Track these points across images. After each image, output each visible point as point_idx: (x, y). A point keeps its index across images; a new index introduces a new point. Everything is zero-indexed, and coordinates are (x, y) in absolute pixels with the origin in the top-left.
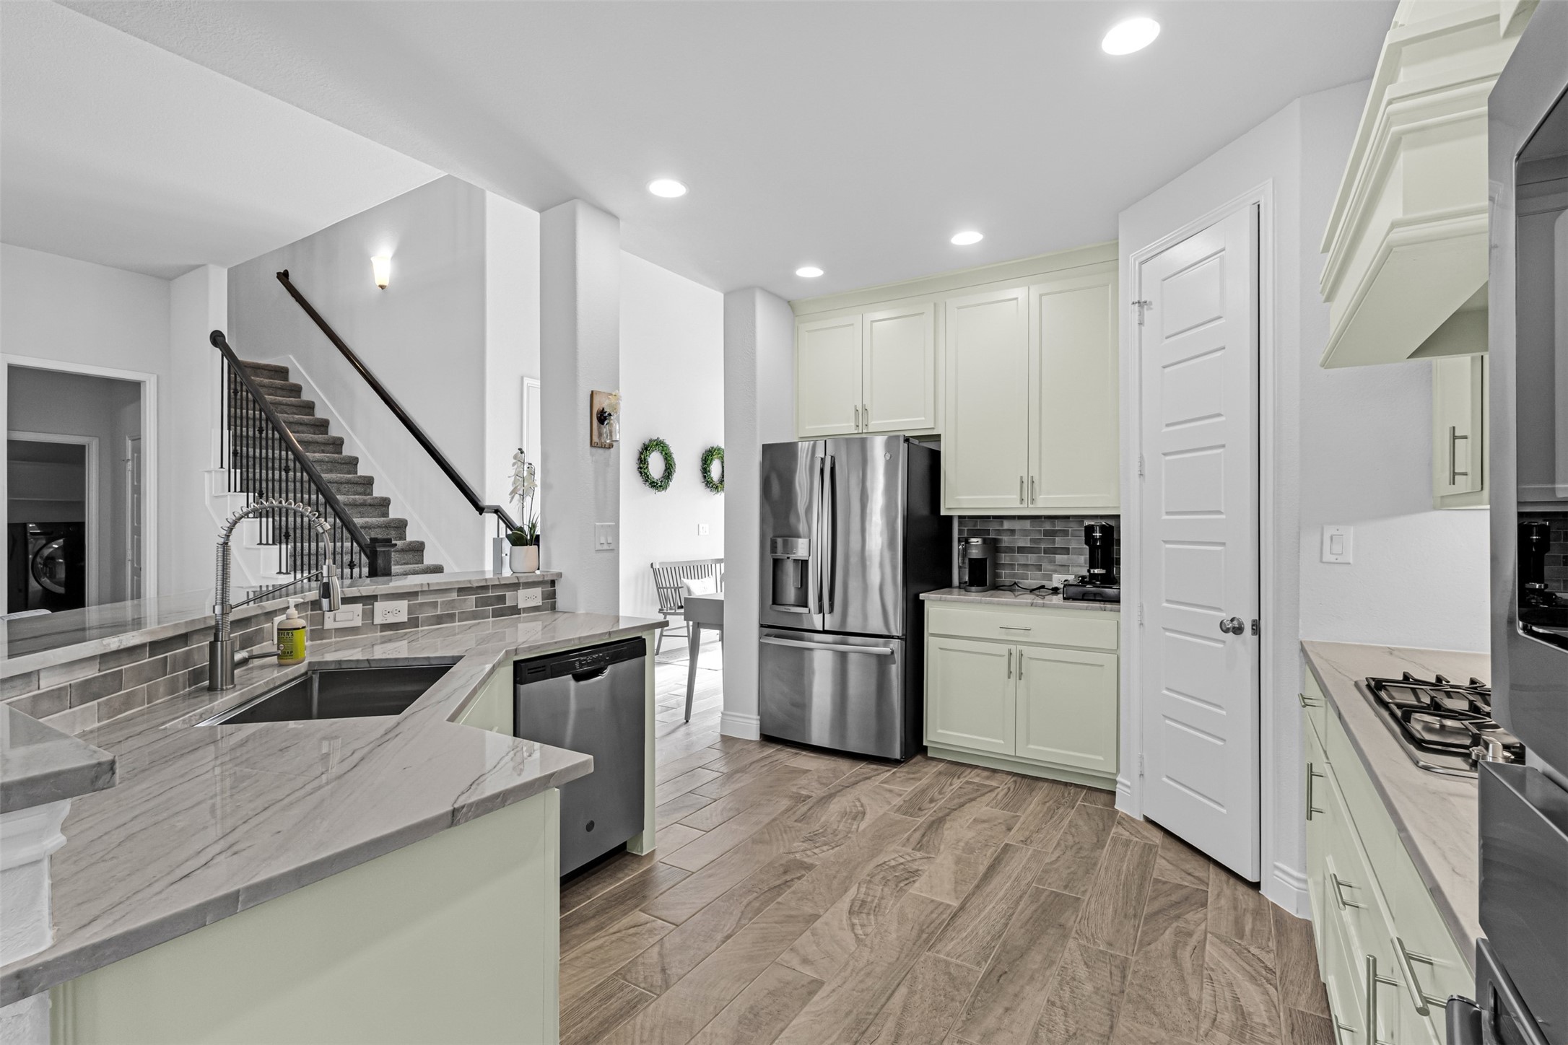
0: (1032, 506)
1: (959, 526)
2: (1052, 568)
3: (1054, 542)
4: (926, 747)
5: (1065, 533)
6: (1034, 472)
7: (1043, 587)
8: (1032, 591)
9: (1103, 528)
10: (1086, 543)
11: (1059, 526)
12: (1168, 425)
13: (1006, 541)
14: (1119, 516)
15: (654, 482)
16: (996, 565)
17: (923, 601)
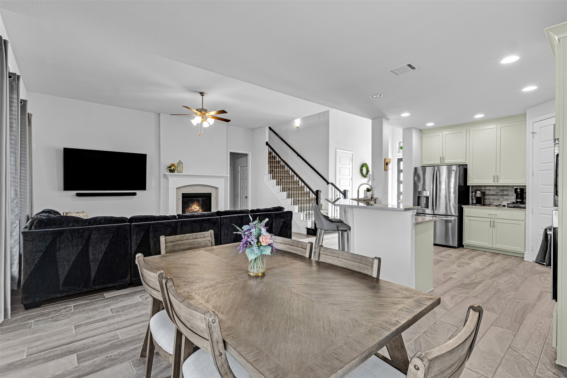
0: (497, 183)
1: (472, 188)
2: (503, 200)
3: (504, 193)
4: (463, 245)
5: (507, 190)
6: (498, 174)
7: (500, 205)
8: (496, 206)
9: (520, 189)
10: (515, 193)
11: (505, 188)
12: (541, 164)
13: (487, 192)
14: (526, 186)
15: (364, 176)
16: (484, 199)
17: (463, 207)
